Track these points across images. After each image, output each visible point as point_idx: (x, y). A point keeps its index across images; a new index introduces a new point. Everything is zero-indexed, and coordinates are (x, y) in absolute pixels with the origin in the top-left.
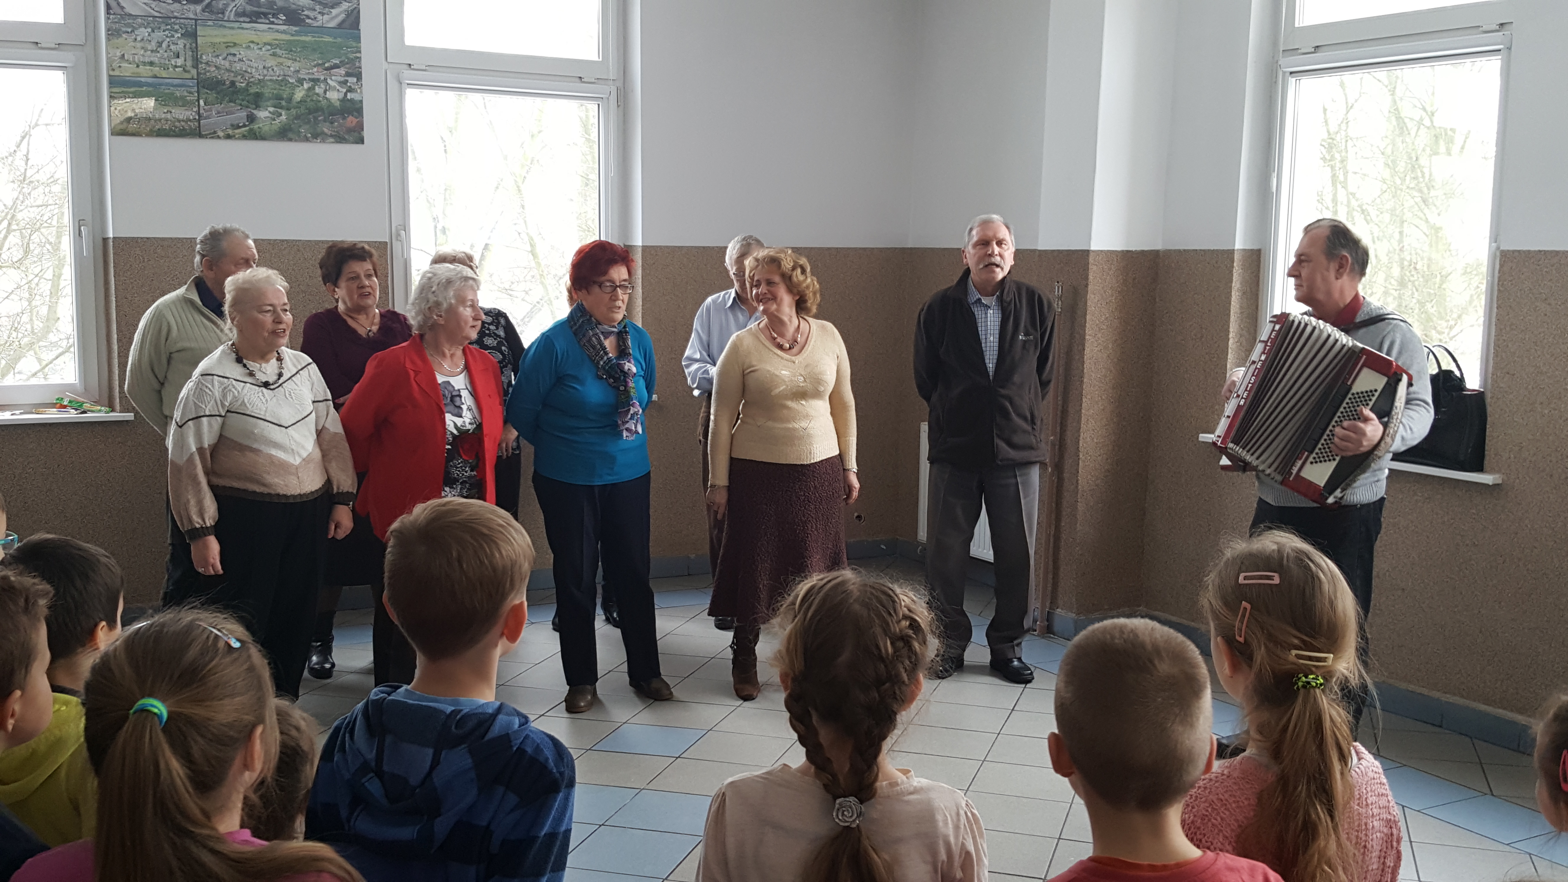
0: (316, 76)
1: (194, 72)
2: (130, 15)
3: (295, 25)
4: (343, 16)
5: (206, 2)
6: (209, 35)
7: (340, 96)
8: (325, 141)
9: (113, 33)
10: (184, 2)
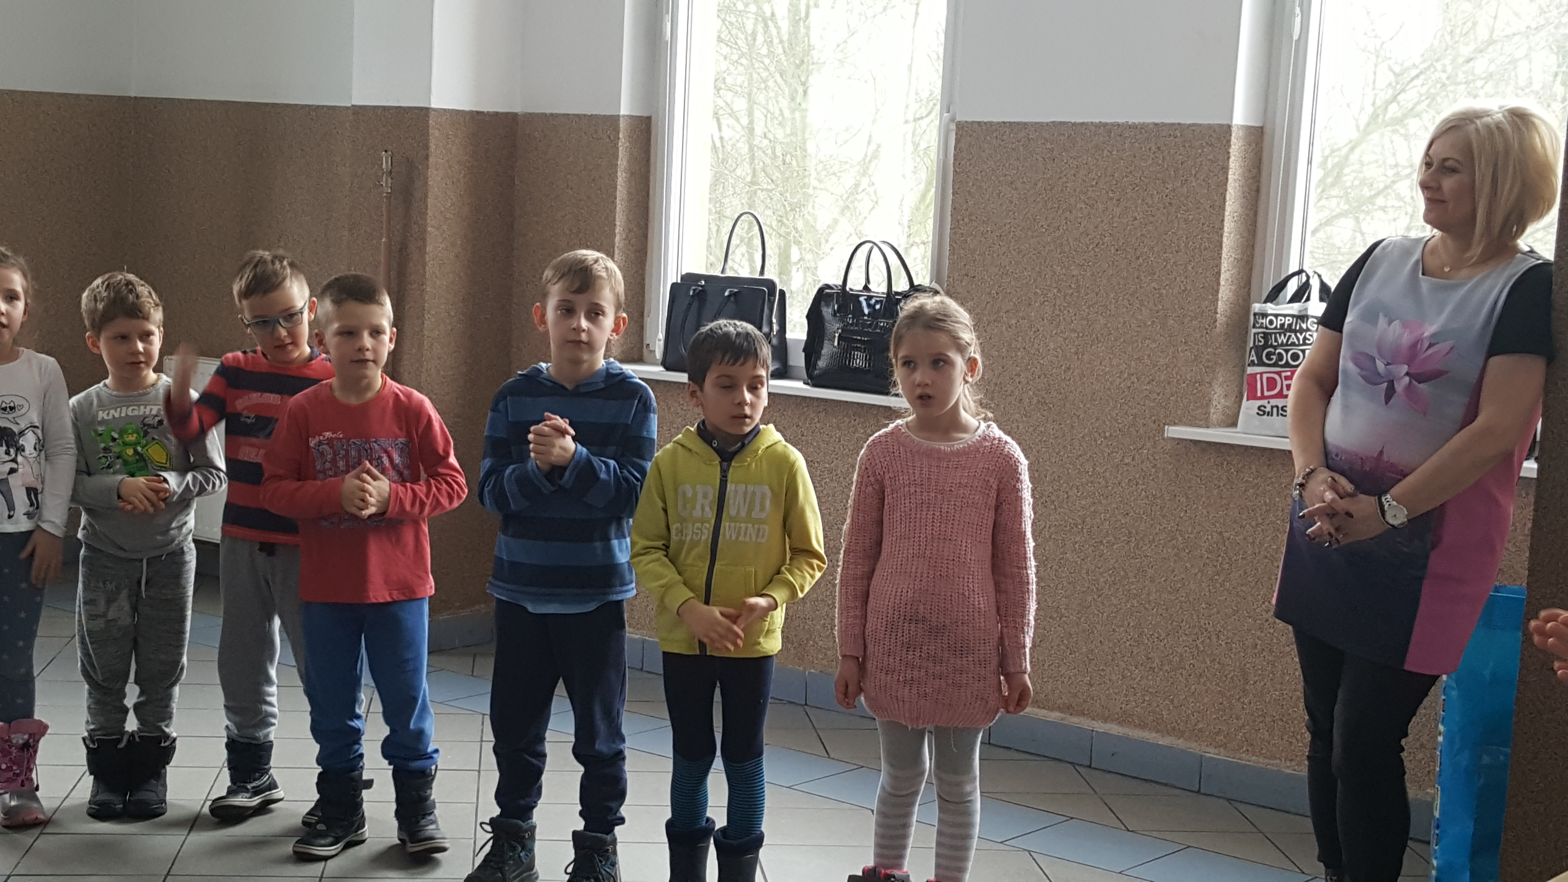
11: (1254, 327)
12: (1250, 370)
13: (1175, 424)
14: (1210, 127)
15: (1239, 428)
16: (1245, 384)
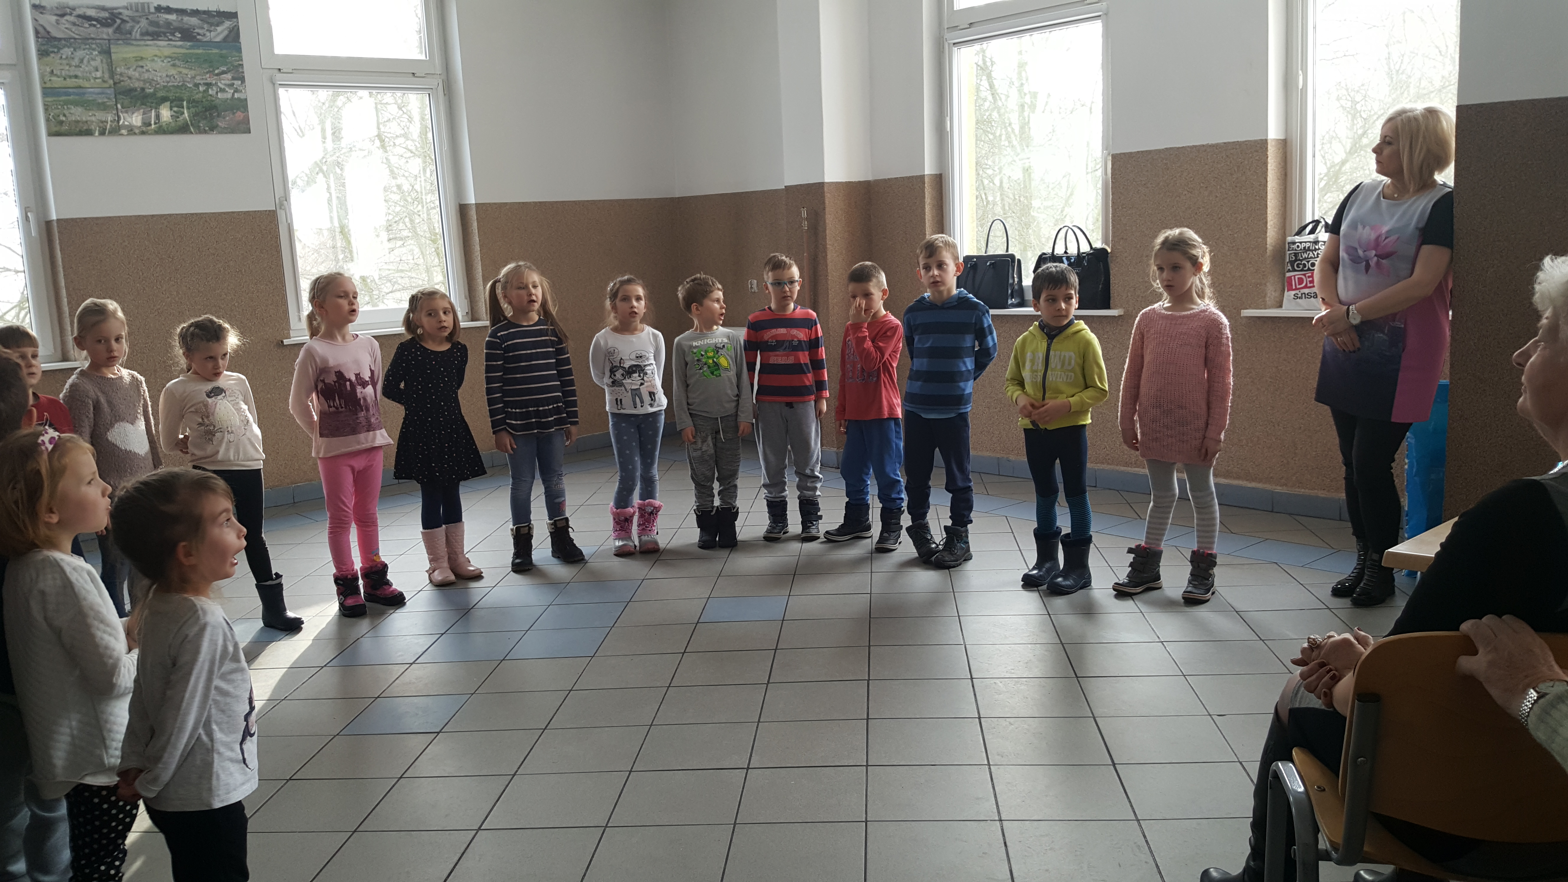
0: (209, 81)
1: (111, 82)
2: (55, 39)
3: (189, 41)
4: (226, 33)
5: (116, 25)
6: (121, 52)
7: (229, 96)
8: (220, 133)
9: (43, 53)
10: (99, 26)
11: (1289, 250)
12: (1288, 275)
13: (1247, 309)
14: (1256, 141)
15: (1284, 308)
16: (1286, 284)
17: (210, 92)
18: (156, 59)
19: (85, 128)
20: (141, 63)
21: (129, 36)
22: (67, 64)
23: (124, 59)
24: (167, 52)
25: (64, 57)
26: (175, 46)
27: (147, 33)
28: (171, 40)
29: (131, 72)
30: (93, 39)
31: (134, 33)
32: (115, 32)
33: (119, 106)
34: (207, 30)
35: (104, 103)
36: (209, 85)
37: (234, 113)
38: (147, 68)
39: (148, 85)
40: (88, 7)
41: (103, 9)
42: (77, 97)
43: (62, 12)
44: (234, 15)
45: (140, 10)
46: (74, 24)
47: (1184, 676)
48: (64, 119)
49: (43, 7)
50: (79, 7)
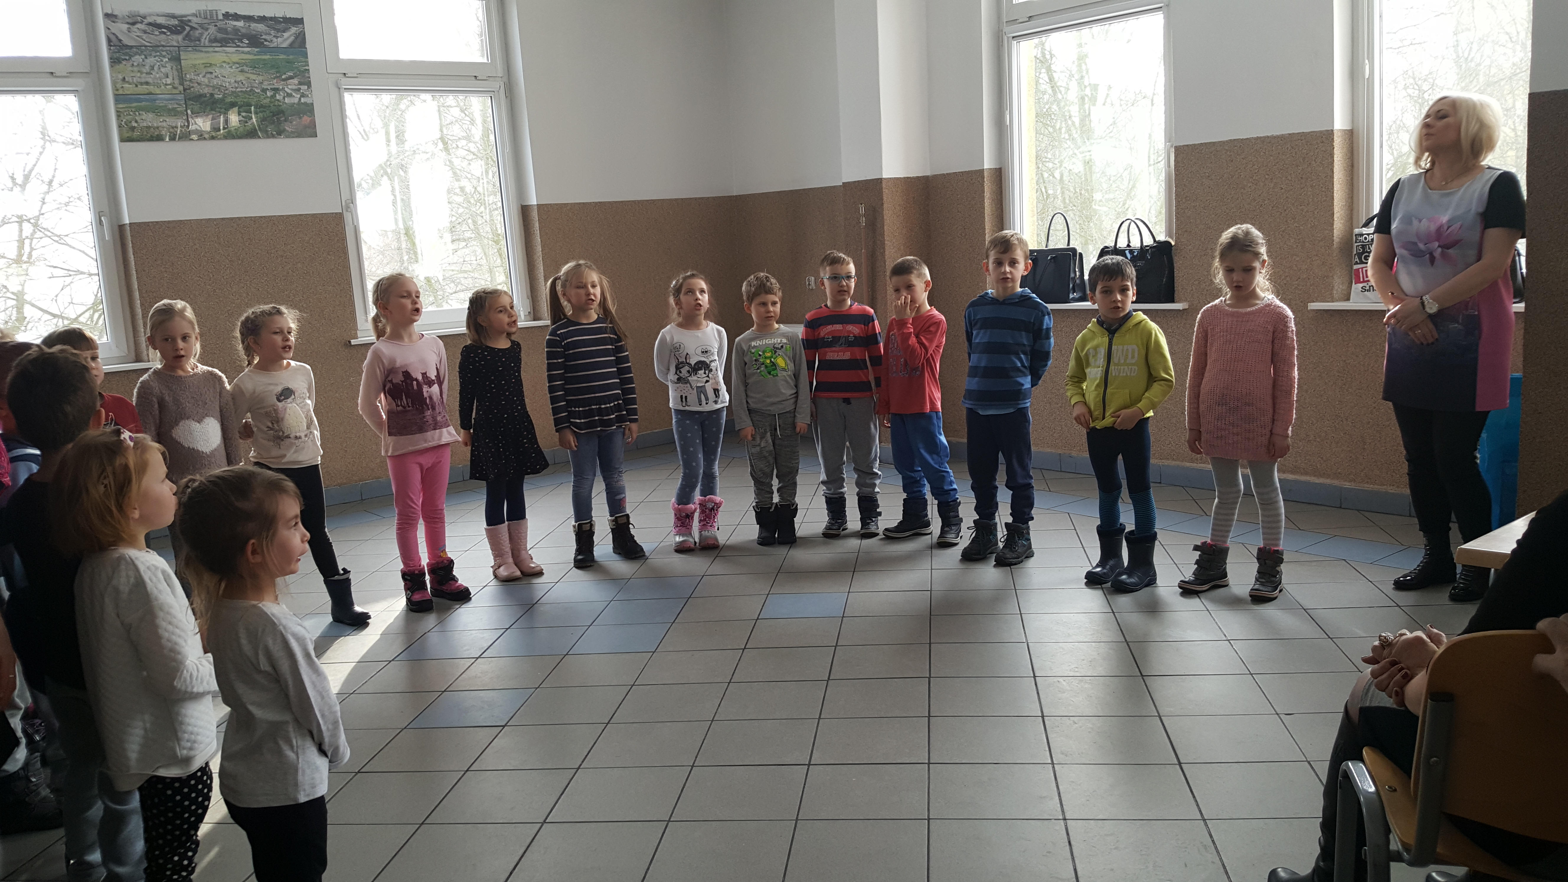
0: (276, 86)
1: (181, 88)
2: (127, 46)
3: (256, 47)
4: (292, 38)
5: (186, 32)
6: (190, 59)
7: (296, 101)
8: (287, 137)
9: (115, 61)
10: (169, 34)
11: (1356, 242)
12: (1355, 267)
13: (1314, 302)
14: (1321, 132)
15: (1351, 301)
16: (1353, 276)
17: (278, 97)
18: (224, 65)
19: (156, 133)
20: (210, 70)
21: (197, 42)
22: (139, 71)
23: (195, 66)
24: (236, 58)
25: (135, 64)
26: (243, 52)
27: (215, 40)
28: (238, 46)
29: (200, 78)
30: (163, 46)
31: (203, 40)
32: (184, 39)
33: (189, 112)
34: (274, 36)
35: (174, 109)
36: (276, 90)
37: (300, 118)
38: (216, 74)
39: (217, 90)
40: (158, 15)
41: (173, 17)
42: (148, 104)
43: (133, 20)
44: (299, 21)
45: (209, 17)
46: (145, 32)
47: (1252, 674)
48: (136, 125)
49: (116, 16)
50: (150, 15)
